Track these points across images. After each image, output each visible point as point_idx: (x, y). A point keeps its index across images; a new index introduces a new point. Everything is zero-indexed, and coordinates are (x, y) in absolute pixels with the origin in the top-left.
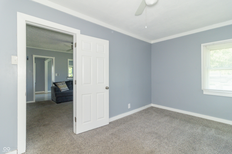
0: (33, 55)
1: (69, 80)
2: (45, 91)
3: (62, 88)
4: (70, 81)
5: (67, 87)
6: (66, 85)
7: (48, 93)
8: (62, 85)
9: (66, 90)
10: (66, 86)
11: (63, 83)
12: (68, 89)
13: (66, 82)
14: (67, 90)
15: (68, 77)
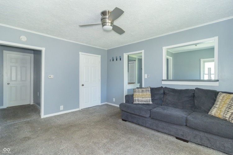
4: (162, 87)
9: (144, 103)
11: (144, 90)
15: (163, 80)
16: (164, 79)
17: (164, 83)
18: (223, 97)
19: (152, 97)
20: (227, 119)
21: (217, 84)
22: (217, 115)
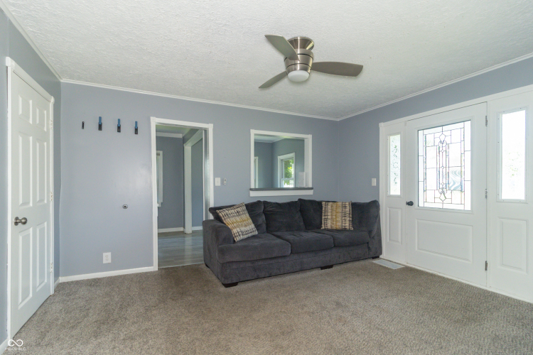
0: (152, 118)
1: (255, 201)
2: (184, 227)
3: (238, 226)
4: (259, 202)
5: (253, 226)
6: (248, 215)
7: (194, 233)
8: (238, 219)
9: (250, 235)
10: (250, 221)
11: (239, 209)
12: (256, 233)
13: (247, 206)
14: (253, 234)
15: (251, 189)
16: (253, 187)
17: (253, 194)
18: (332, 206)
19: (254, 222)
20: (348, 227)
21: (311, 192)
22: (334, 227)
